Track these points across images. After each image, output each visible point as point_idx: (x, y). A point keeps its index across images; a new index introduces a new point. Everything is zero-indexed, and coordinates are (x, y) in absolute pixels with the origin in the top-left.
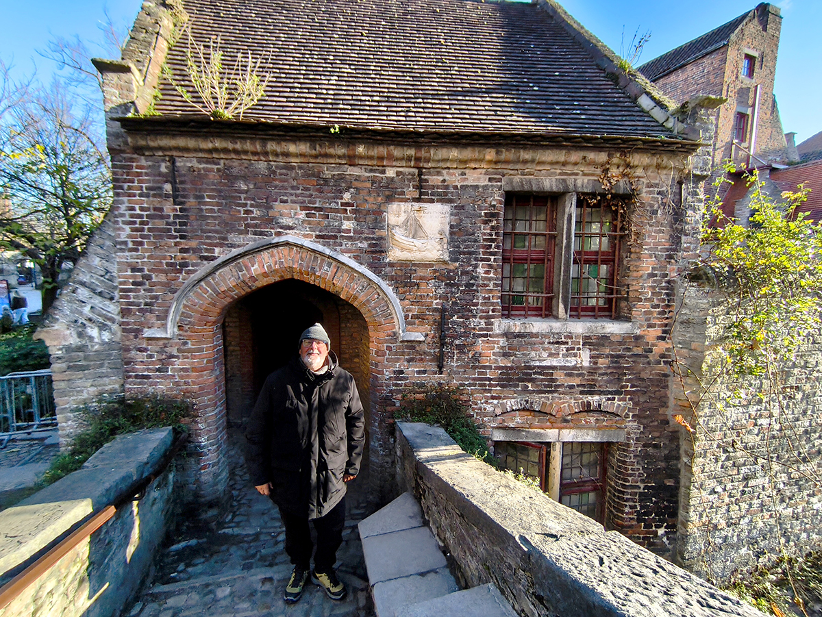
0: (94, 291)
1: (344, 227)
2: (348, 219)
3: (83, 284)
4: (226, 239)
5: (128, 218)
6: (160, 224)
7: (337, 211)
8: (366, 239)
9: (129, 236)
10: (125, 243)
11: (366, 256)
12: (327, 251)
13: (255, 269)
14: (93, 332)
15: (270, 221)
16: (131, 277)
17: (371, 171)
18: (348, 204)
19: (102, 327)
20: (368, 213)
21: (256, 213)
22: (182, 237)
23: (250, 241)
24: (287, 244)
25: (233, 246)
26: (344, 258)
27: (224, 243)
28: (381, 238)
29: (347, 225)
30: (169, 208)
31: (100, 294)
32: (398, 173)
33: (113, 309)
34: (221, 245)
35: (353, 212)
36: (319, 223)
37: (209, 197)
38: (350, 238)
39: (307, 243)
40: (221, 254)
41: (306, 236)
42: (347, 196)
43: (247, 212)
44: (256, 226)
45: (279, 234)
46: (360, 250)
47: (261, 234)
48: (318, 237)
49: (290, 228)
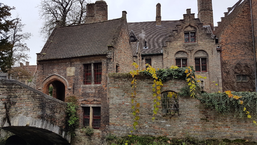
3: (33, 82)
5: (38, 73)
6: (41, 73)
7: (61, 69)
8: (64, 73)
9: (38, 75)
11: (64, 76)
12: (59, 75)
13: (51, 79)
15: (53, 72)
16: (38, 81)
17: (65, 63)
20: (64, 69)
21: (51, 71)
22: (43, 75)
23: (50, 75)
24: (54, 75)
26: (61, 76)
28: (66, 73)
29: (62, 71)
30: (42, 71)
31: (34, 83)
32: (68, 63)
33: (36, 85)
34: (47, 76)
36: (58, 71)
37: (46, 69)
38: (62, 73)
39: (57, 74)
40: (47, 77)
42: (62, 67)
47: (52, 74)
49: (55, 72)
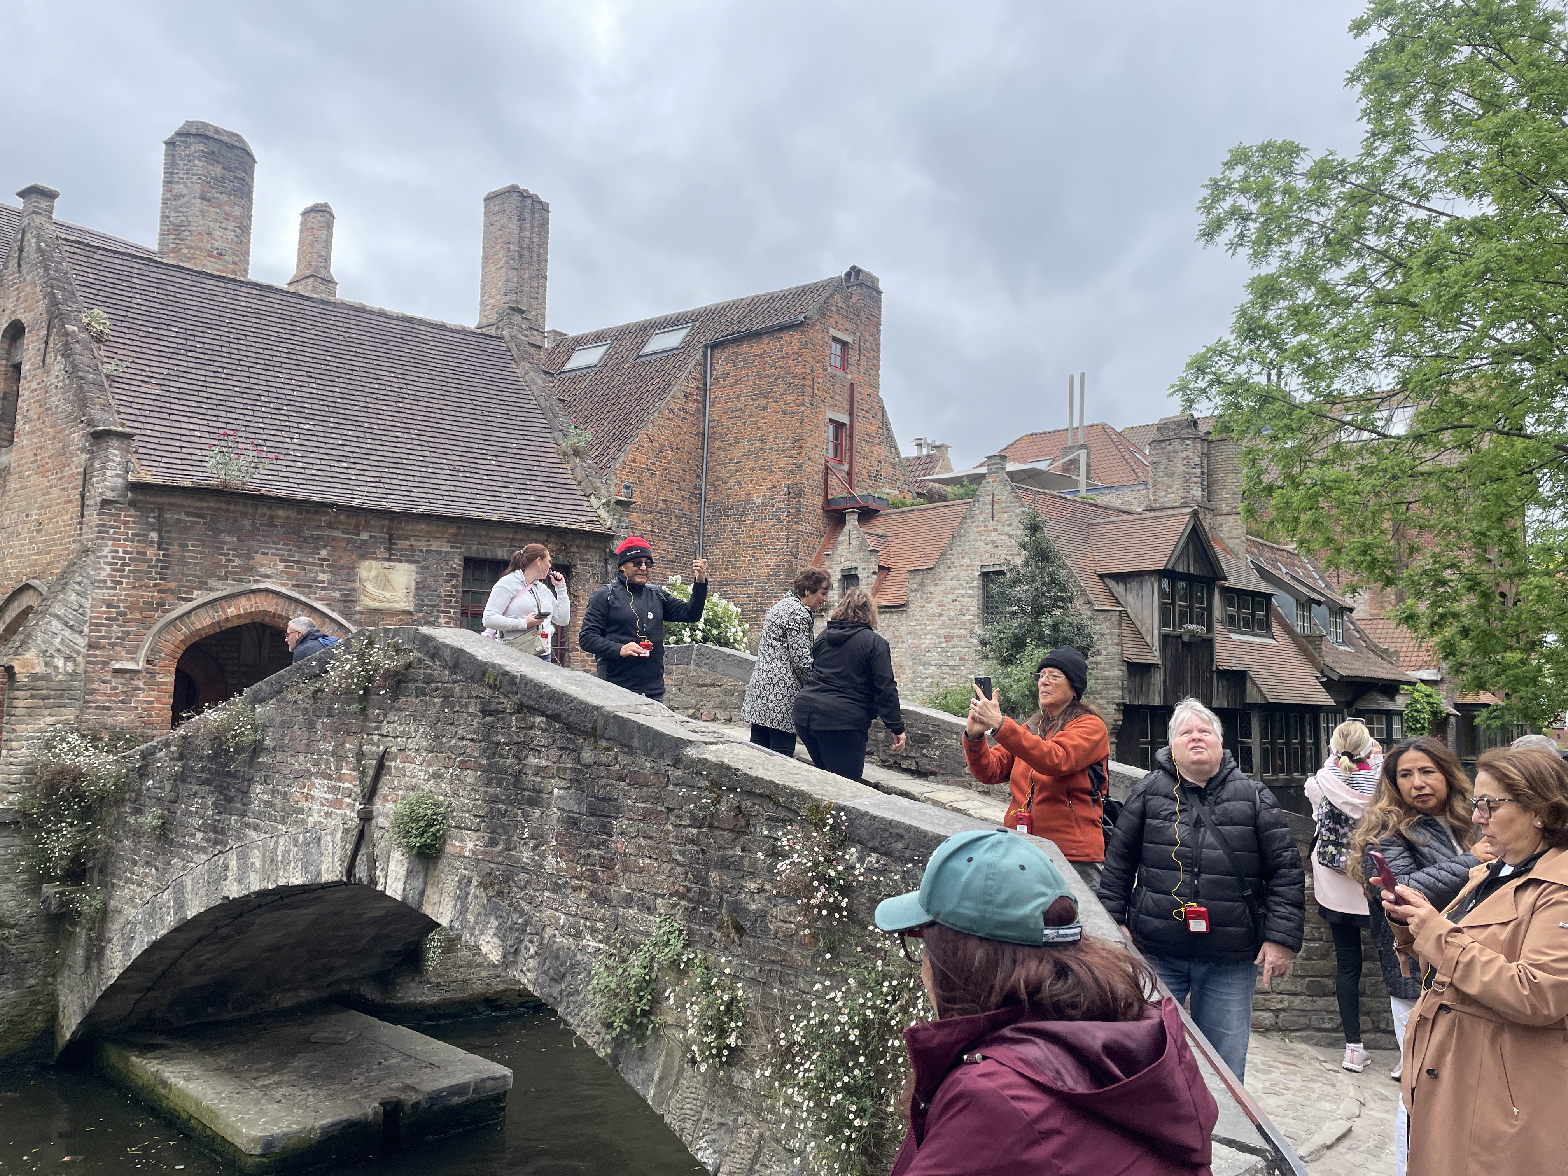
0: (66, 624)
1: (319, 578)
2: (323, 572)
3: (58, 617)
4: (206, 583)
5: (110, 559)
6: (144, 567)
7: (314, 564)
8: (339, 590)
9: (109, 576)
10: (105, 582)
11: (339, 605)
12: (304, 599)
13: (231, 611)
14: (59, 662)
15: (249, 570)
16: (106, 612)
17: (348, 533)
18: (324, 560)
19: (68, 658)
20: (342, 568)
21: (237, 562)
22: (161, 579)
23: (230, 587)
24: (267, 590)
25: (211, 589)
26: (318, 605)
27: (202, 586)
28: (353, 590)
29: (321, 576)
30: (152, 553)
31: (71, 627)
32: (371, 537)
33: (81, 642)
34: (199, 588)
35: (327, 566)
36: (296, 574)
37: (192, 546)
38: (324, 588)
39: (283, 590)
40: (201, 596)
41: (283, 585)
42: (324, 553)
43: (228, 561)
44: (236, 573)
45: (257, 581)
46: (333, 599)
47: (240, 580)
48: (294, 585)
49: (268, 577)
